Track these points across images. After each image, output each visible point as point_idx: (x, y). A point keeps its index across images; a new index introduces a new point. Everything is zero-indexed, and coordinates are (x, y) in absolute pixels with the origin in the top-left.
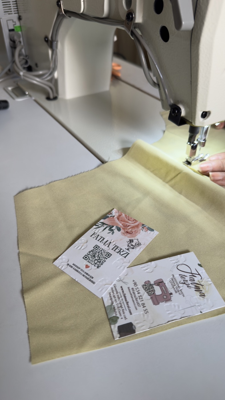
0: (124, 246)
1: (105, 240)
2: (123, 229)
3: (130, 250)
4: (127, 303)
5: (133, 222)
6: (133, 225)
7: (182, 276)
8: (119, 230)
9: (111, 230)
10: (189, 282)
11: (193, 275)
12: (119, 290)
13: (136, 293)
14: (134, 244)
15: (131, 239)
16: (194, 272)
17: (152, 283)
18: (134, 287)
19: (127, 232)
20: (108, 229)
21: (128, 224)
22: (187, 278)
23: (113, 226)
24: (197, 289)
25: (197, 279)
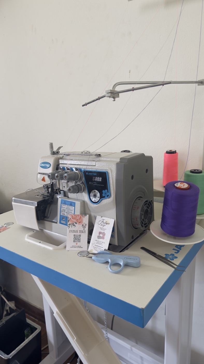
0: (82, 229)
1: (75, 231)
2: (77, 222)
3: (85, 229)
4: (100, 246)
5: (78, 216)
6: (79, 218)
7: (101, 225)
8: (76, 223)
9: (74, 225)
10: (104, 224)
11: (103, 222)
12: (95, 246)
13: (98, 242)
14: (84, 226)
15: (82, 224)
16: (102, 220)
17: (98, 235)
18: (97, 241)
19: (79, 222)
20: (73, 225)
21: (77, 219)
22: (103, 224)
23: (73, 223)
24: (107, 224)
25: (105, 221)
